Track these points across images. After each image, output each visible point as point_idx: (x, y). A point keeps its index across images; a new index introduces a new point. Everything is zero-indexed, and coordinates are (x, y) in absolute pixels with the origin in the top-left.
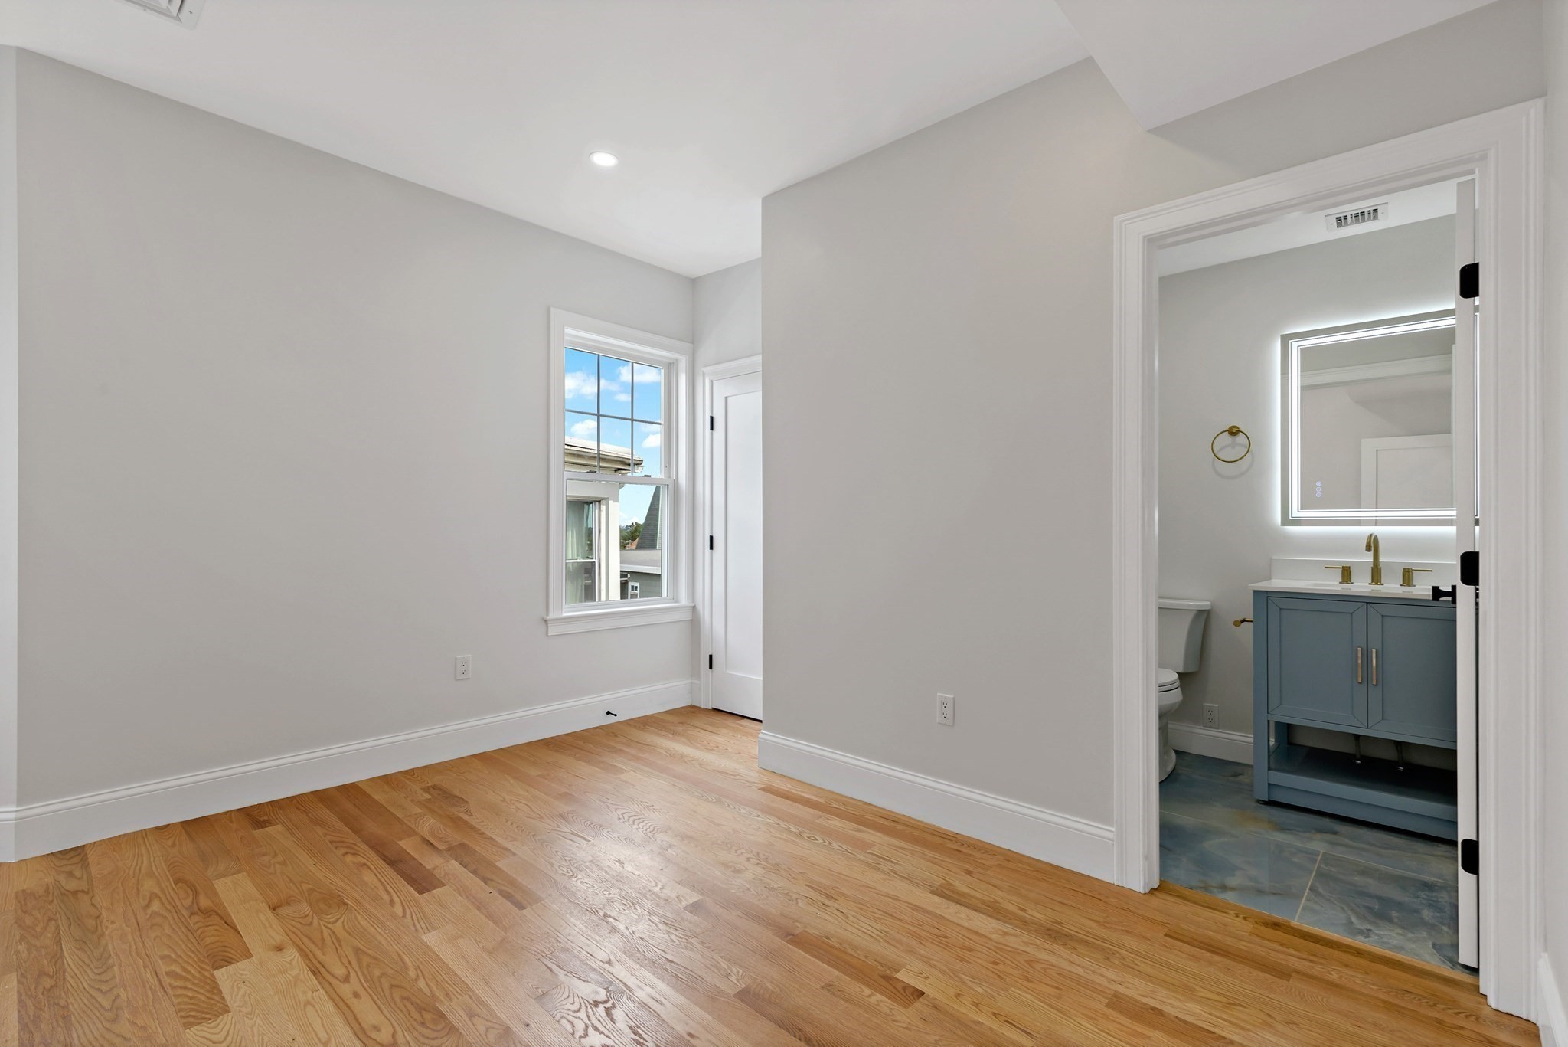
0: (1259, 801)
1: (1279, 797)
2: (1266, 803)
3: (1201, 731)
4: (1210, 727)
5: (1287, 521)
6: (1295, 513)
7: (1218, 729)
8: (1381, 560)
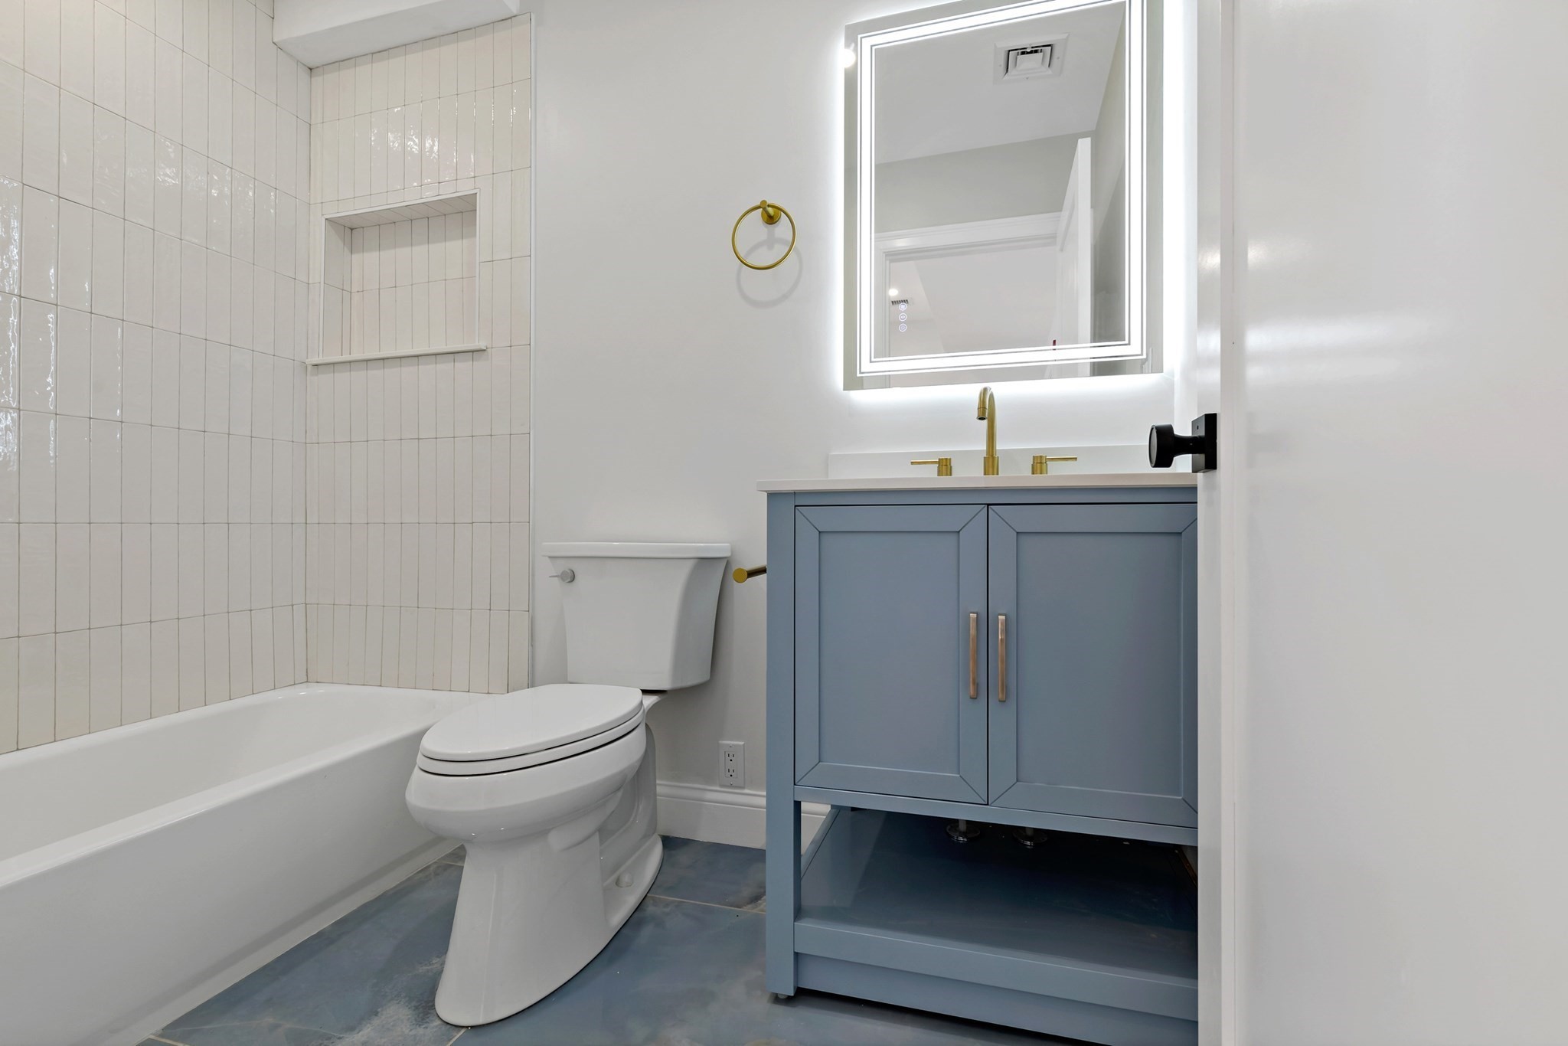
0: (777, 999)
1: (817, 980)
2: (788, 1000)
3: (716, 794)
4: (731, 786)
5: (853, 381)
6: (867, 366)
7: (743, 788)
8: (999, 446)
